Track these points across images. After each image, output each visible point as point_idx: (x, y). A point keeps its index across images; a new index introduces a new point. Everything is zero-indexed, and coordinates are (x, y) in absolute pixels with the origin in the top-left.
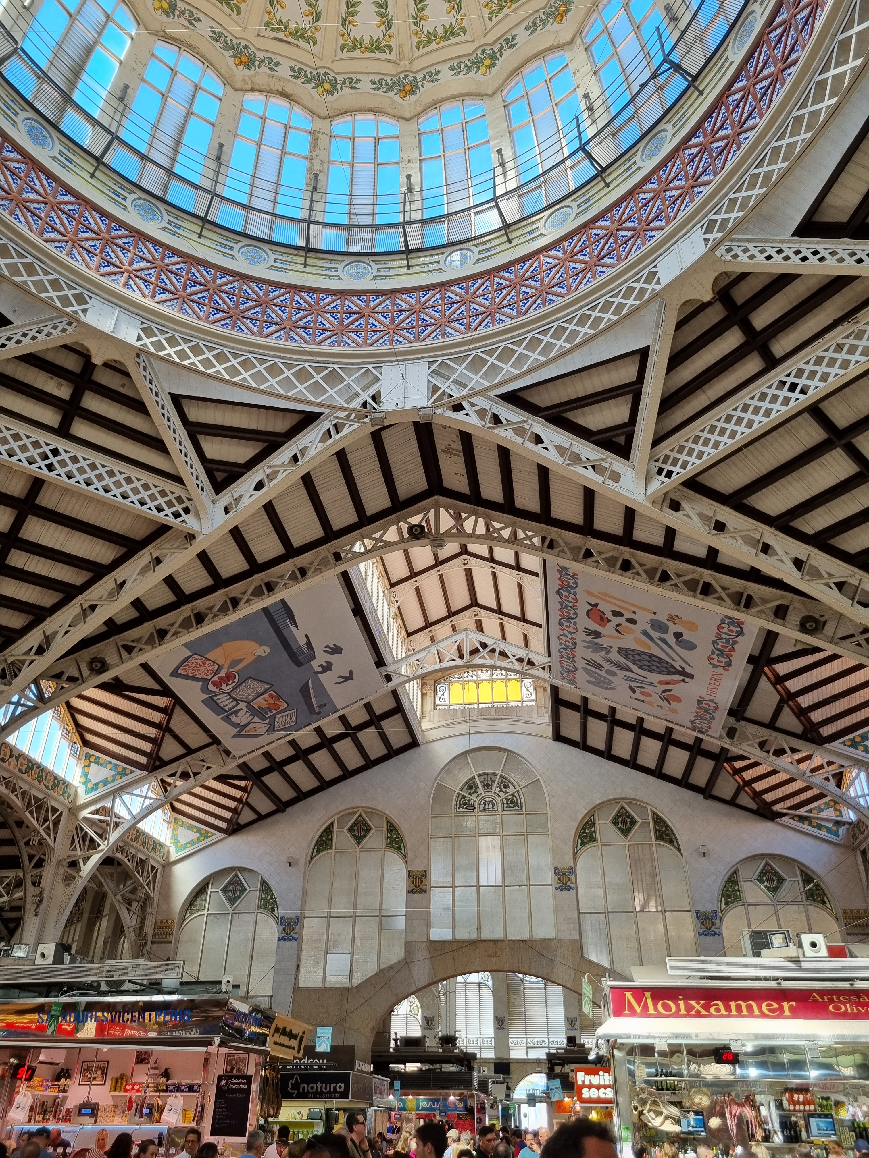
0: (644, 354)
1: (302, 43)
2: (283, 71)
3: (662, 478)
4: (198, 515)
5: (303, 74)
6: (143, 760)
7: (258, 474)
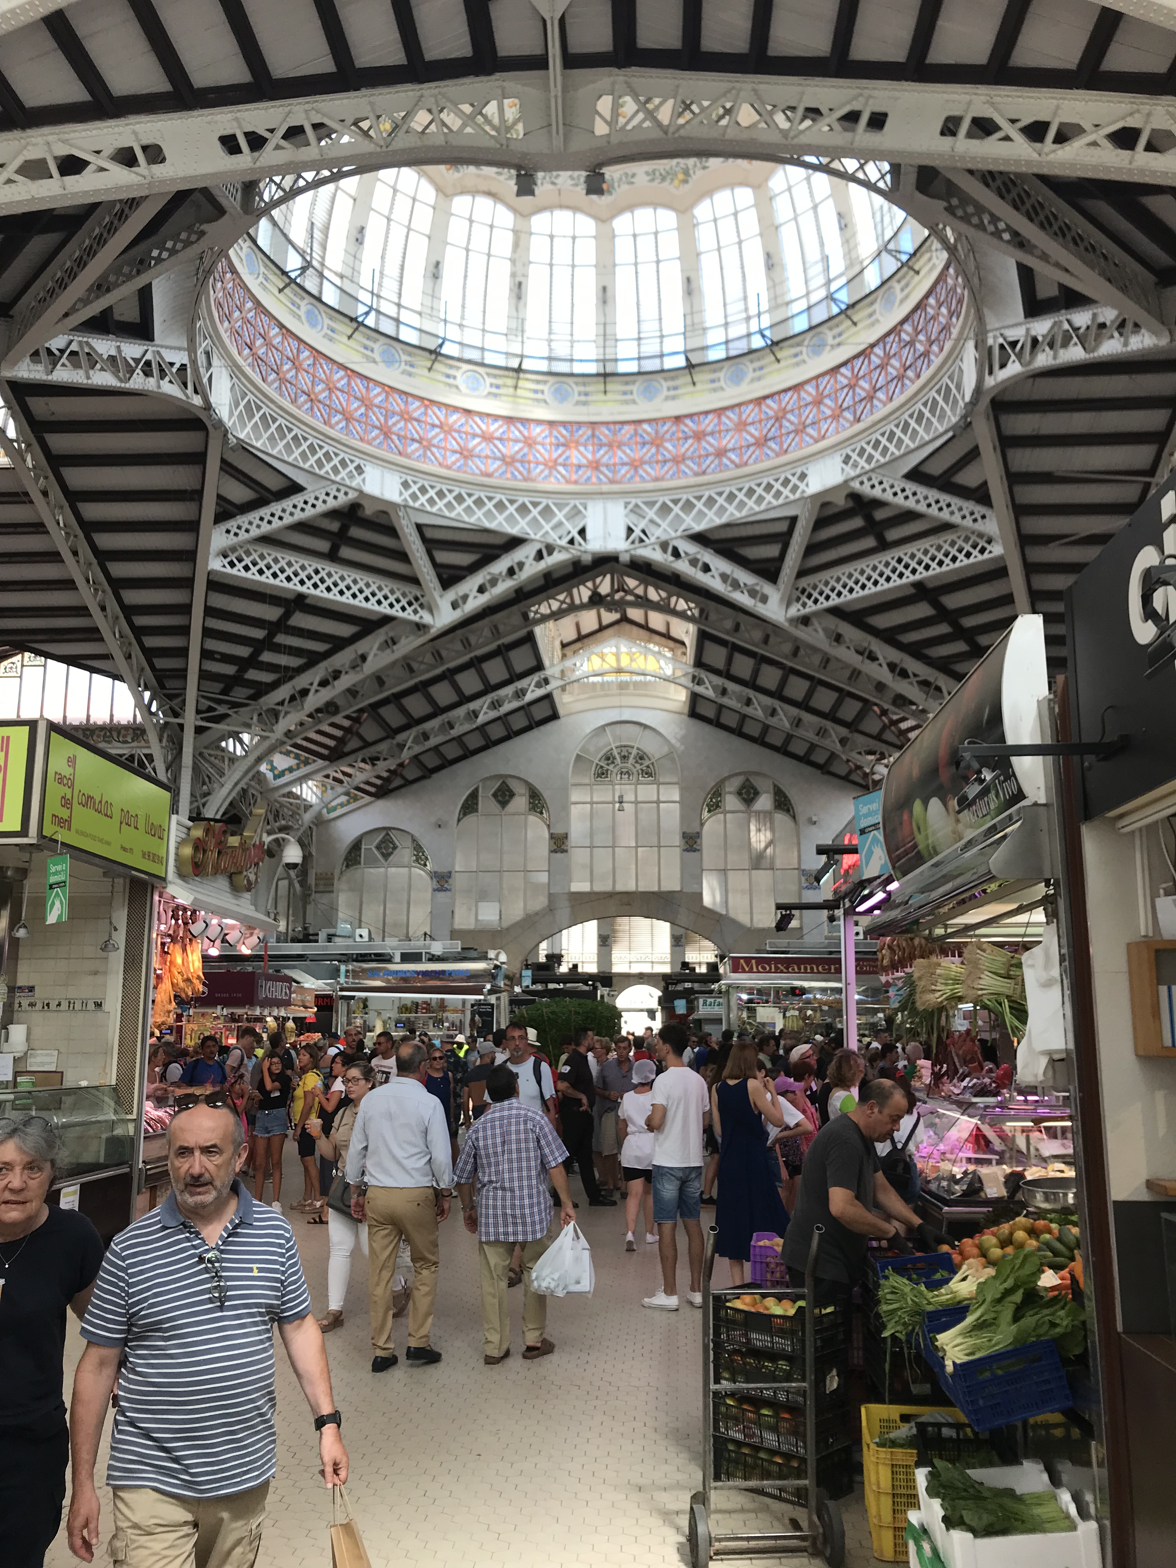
0: (794, 520)
3: (799, 606)
4: (431, 612)
6: (325, 752)
7: (478, 579)
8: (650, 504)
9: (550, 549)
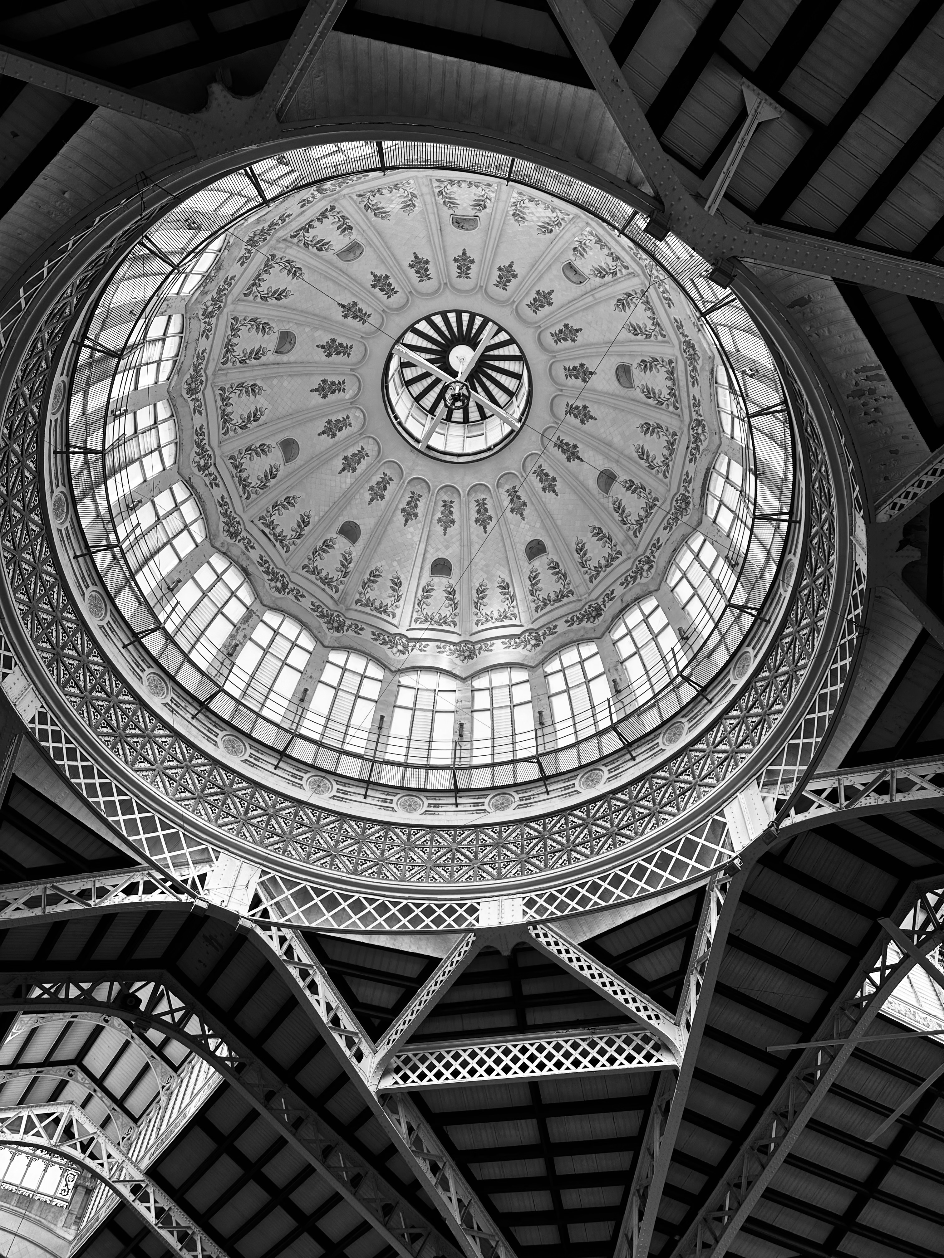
0: (433, 963)
1: (278, 544)
2: (254, 555)
5: (266, 565)
7: (37, 888)
8: (290, 884)
9: (149, 888)
